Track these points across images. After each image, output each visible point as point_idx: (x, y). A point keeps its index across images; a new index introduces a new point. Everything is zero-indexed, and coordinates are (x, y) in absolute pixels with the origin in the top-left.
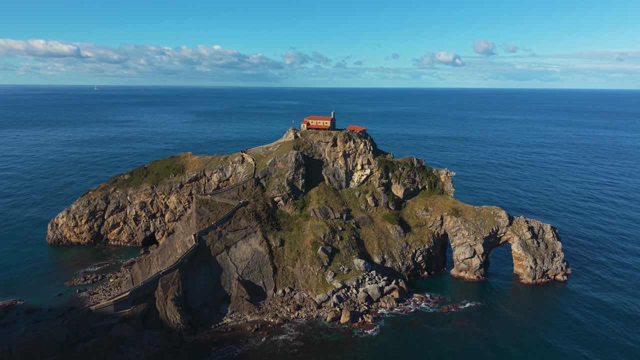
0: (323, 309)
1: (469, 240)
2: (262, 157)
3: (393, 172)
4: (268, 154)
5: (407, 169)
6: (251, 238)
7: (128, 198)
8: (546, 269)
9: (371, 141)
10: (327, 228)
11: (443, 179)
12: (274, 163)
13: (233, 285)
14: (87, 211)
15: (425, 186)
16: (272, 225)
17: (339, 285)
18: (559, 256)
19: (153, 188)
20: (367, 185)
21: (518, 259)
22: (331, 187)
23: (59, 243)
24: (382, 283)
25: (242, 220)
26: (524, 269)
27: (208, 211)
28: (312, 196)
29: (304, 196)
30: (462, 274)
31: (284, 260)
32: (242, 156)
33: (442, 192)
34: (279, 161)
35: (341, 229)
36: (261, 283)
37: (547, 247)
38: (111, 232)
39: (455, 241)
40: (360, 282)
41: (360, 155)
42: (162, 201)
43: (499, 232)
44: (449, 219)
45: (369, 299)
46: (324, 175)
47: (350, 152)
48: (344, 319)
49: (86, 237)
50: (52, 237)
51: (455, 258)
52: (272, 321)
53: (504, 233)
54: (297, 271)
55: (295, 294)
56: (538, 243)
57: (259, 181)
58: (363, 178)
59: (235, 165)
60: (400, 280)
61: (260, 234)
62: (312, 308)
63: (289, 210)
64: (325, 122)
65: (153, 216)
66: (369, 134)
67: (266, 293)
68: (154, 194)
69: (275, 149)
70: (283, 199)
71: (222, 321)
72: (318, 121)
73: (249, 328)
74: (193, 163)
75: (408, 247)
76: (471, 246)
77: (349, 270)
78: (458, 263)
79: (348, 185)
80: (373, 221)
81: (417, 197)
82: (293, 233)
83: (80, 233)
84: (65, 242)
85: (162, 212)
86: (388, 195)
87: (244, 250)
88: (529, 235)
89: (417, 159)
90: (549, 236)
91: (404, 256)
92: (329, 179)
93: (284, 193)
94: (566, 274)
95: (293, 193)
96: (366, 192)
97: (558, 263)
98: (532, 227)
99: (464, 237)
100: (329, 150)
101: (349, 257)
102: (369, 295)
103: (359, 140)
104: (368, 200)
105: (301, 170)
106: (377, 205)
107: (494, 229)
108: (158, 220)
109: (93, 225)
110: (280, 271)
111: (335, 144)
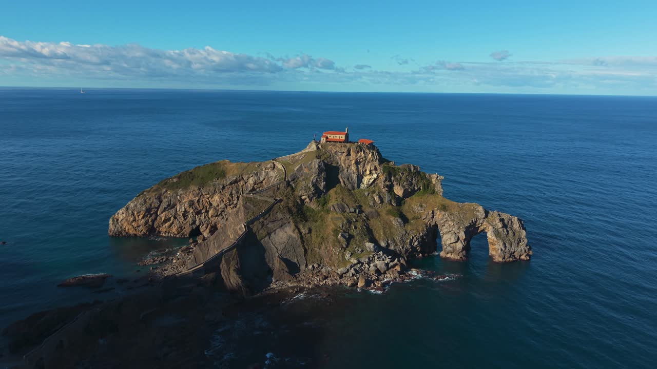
0: (344, 278)
1: (454, 229)
2: (290, 164)
3: (395, 176)
4: (295, 162)
5: (405, 174)
6: (286, 227)
7: (178, 197)
8: (513, 251)
9: (378, 151)
10: (345, 219)
11: (434, 181)
12: (301, 169)
13: (275, 262)
14: (144, 208)
15: (420, 188)
16: (301, 217)
17: (356, 262)
18: (523, 241)
19: (199, 189)
20: (374, 186)
21: (493, 244)
22: (346, 188)
23: (119, 235)
24: (388, 260)
25: (278, 213)
26: (497, 252)
27: (252, 206)
28: (331, 195)
29: (325, 194)
30: (449, 255)
31: (312, 244)
32: (273, 163)
33: (433, 192)
34: (305, 168)
35: (355, 220)
36: (295, 261)
37: (514, 234)
38: (163, 226)
39: (443, 230)
40: (371, 259)
41: (368, 162)
42: (207, 200)
43: (477, 223)
44: (439, 213)
45: (378, 271)
46: (340, 179)
47: (361, 160)
48: (361, 284)
49: (142, 230)
50: (113, 229)
51: (443, 243)
52: (307, 286)
53: (482, 224)
54: (322, 251)
55: (322, 268)
56: (507, 231)
57: (290, 183)
58: (371, 181)
59: (267, 170)
60: (401, 258)
61: (292, 224)
62: (335, 278)
63: (313, 206)
64: (341, 136)
65: (199, 213)
66: (375, 145)
67: (299, 268)
68: (201, 194)
69: (301, 158)
70: (308, 197)
71: (269, 286)
72: (335, 136)
73: (291, 291)
74: (233, 169)
75: (407, 234)
76: (455, 234)
77: (362, 251)
78: (445, 247)
79: (359, 186)
80: (379, 215)
81: (414, 196)
82: (318, 223)
83: (138, 227)
84: (124, 234)
85: (207, 209)
86: (391, 194)
87: (281, 236)
88: (500, 225)
89: (413, 166)
90: (516, 226)
91: (403, 242)
92: (344, 182)
93: (310, 193)
94: (528, 255)
95: (316, 193)
96: (374, 192)
97: (523, 246)
98: (503, 219)
99: (450, 227)
100: (344, 159)
101: (361, 241)
102: (378, 269)
103: (367, 151)
104: (375, 198)
105: (323, 174)
106: (382, 202)
107: (474, 221)
108: (203, 215)
109: (148, 220)
110: (309, 251)
111: (349, 154)
